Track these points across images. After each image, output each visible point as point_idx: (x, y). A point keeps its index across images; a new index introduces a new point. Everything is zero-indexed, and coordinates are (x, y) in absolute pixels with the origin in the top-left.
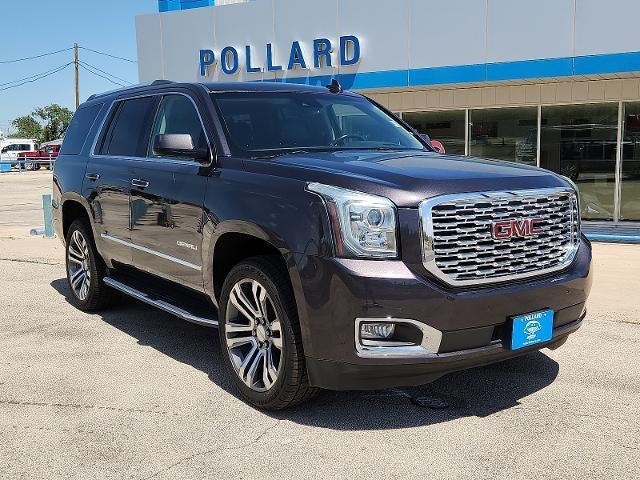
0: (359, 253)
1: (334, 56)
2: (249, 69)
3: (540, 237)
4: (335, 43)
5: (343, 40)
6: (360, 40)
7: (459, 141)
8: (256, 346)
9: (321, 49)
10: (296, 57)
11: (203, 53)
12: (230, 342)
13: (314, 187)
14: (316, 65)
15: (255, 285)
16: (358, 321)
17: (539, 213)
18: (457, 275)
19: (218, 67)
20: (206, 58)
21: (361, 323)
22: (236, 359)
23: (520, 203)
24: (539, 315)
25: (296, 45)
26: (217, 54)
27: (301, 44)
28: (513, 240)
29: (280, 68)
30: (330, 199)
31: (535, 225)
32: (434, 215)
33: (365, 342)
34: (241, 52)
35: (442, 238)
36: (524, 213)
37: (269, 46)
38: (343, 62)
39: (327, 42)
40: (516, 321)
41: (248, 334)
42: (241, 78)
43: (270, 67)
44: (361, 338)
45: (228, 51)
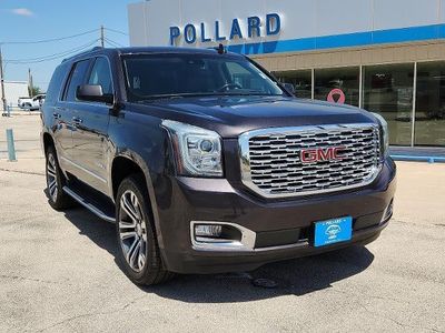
0: (194, 172)
1: (262, 29)
2: (204, 40)
3: (344, 161)
4: (263, 20)
5: (268, 16)
6: (281, 17)
7: (355, 90)
8: (137, 238)
9: (253, 24)
10: (235, 30)
11: (172, 28)
12: (122, 235)
13: (166, 123)
14: (250, 36)
15: (133, 194)
16: (192, 223)
17: (343, 143)
18: (270, 190)
19: (183, 39)
20: (174, 32)
21: (195, 225)
22: (125, 247)
23: (327, 135)
24: (338, 221)
25: (235, 21)
26: (182, 30)
27: (239, 21)
28: (319, 164)
29: (224, 38)
30: (174, 132)
31: (339, 152)
32: (250, 144)
33: (198, 238)
34: (198, 28)
35: (258, 162)
36: (330, 142)
37: (217, 23)
38: (268, 33)
39: (258, 19)
40: (317, 225)
41: (132, 230)
42: (198, 46)
43: (218, 38)
44: (195, 236)
45: (189, 27)
